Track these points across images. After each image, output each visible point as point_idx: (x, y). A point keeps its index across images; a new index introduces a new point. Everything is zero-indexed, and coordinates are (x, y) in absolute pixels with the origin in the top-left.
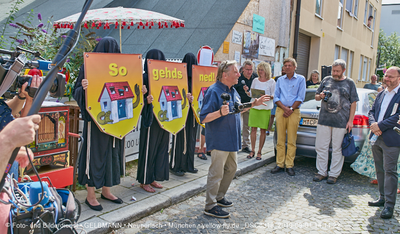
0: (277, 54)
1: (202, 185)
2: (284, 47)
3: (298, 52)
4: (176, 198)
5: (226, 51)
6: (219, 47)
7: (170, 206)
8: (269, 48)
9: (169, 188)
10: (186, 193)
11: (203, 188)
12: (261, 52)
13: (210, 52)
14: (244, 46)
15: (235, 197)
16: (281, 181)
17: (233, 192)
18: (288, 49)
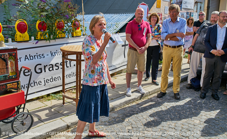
0: (196, 7)
1: (136, 96)
2: (200, 2)
3: (211, 5)
4: (117, 106)
5: (159, 7)
6: (154, 3)
7: (112, 111)
8: (189, 3)
9: (113, 98)
10: (124, 102)
11: (137, 98)
12: (183, 6)
13: (146, 7)
14: (172, 2)
15: (158, 105)
16: (192, 93)
17: (158, 101)
18: (203, 3)
